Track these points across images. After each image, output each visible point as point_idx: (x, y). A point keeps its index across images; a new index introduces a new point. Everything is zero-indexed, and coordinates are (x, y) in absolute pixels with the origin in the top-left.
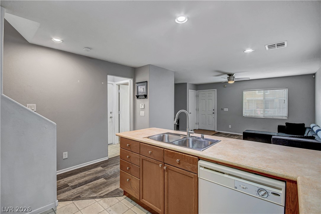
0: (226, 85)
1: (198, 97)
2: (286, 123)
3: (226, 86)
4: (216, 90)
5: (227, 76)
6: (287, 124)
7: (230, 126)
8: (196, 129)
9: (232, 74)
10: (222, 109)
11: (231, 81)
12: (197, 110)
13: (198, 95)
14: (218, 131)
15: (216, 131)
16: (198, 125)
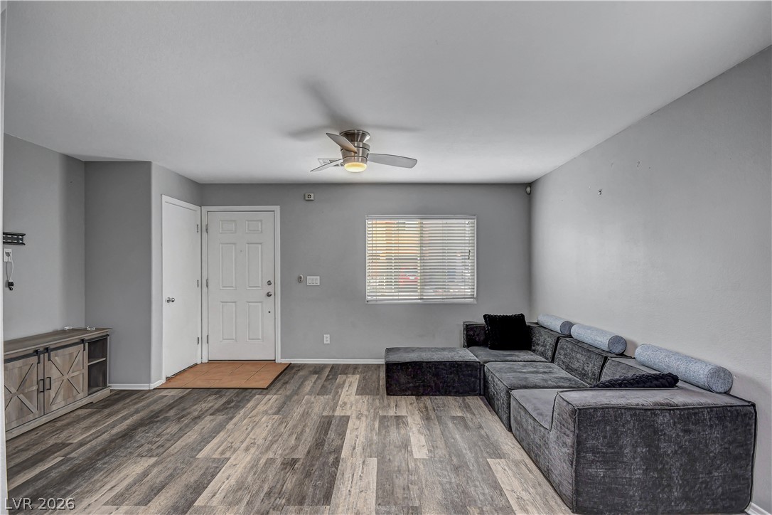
0: (312, 195)
1: (205, 234)
2: (484, 316)
3: (312, 198)
4: (277, 208)
6: (488, 318)
7: (327, 339)
8: (199, 362)
9: (358, 134)
10: (301, 278)
11: (358, 161)
12: (203, 284)
13: (204, 224)
14: (287, 361)
15: (279, 360)
16: (205, 345)
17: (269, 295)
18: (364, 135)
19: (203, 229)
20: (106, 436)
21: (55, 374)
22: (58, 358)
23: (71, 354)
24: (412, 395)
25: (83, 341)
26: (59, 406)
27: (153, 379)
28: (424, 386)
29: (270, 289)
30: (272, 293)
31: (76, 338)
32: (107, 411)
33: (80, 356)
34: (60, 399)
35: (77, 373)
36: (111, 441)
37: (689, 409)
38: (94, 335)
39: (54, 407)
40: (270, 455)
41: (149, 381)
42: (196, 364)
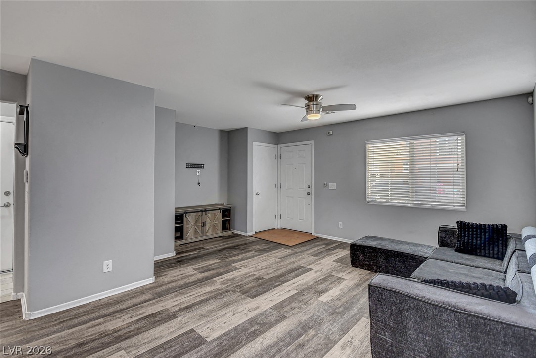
0: (331, 132)
1: (279, 159)
2: (458, 222)
3: (331, 134)
4: (312, 142)
5: (304, 102)
6: (461, 224)
7: (341, 225)
8: (276, 228)
9: (314, 97)
10: (325, 184)
11: (314, 113)
12: (279, 186)
13: (279, 154)
14: (317, 235)
15: (313, 234)
16: (280, 220)
17: (308, 194)
18: (317, 97)
19: (279, 157)
20: (215, 249)
21: (208, 221)
22: (209, 214)
23: (215, 214)
24: (368, 270)
25: (220, 209)
26: (210, 234)
27: (248, 231)
28: (376, 265)
29: (309, 190)
30: (310, 193)
31: (218, 207)
32: (225, 240)
33: (219, 215)
34: (210, 231)
35: (217, 222)
36: (215, 251)
37: (478, 317)
38: (225, 206)
39: (208, 234)
40: (255, 273)
41: (246, 232)
42: (275, 229)
